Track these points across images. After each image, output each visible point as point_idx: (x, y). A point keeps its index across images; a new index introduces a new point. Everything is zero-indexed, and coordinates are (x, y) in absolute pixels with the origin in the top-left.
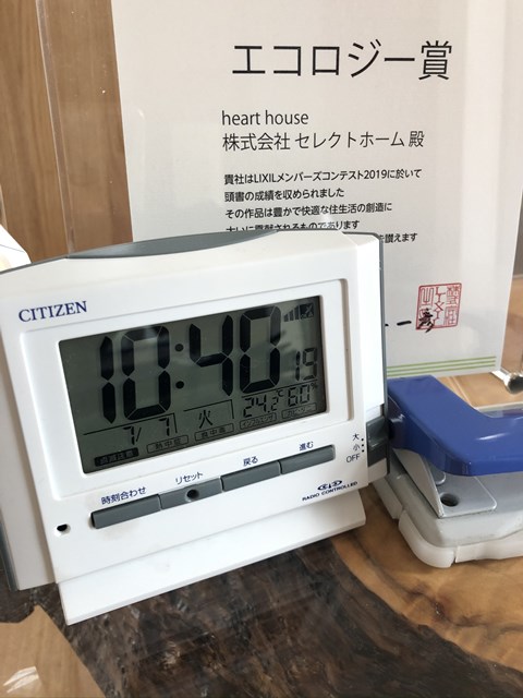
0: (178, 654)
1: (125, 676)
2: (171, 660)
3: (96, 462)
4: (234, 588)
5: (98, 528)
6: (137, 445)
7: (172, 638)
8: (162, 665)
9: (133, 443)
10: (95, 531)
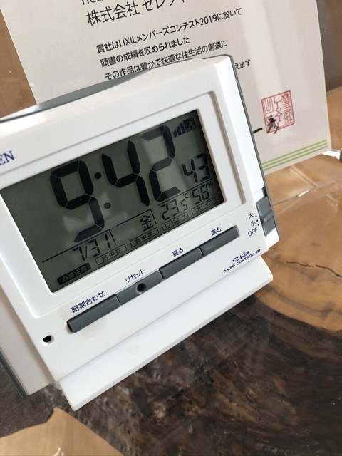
0: (164, 409)
1: (131, 435)
2: (161, 414)
3: (58, 281)
4: (191, 351)
5: (75, 332)
6: (87, 261)
7: (157, 400)
8: (155, 419)
9: (84, 260)
10: (74, 334)
